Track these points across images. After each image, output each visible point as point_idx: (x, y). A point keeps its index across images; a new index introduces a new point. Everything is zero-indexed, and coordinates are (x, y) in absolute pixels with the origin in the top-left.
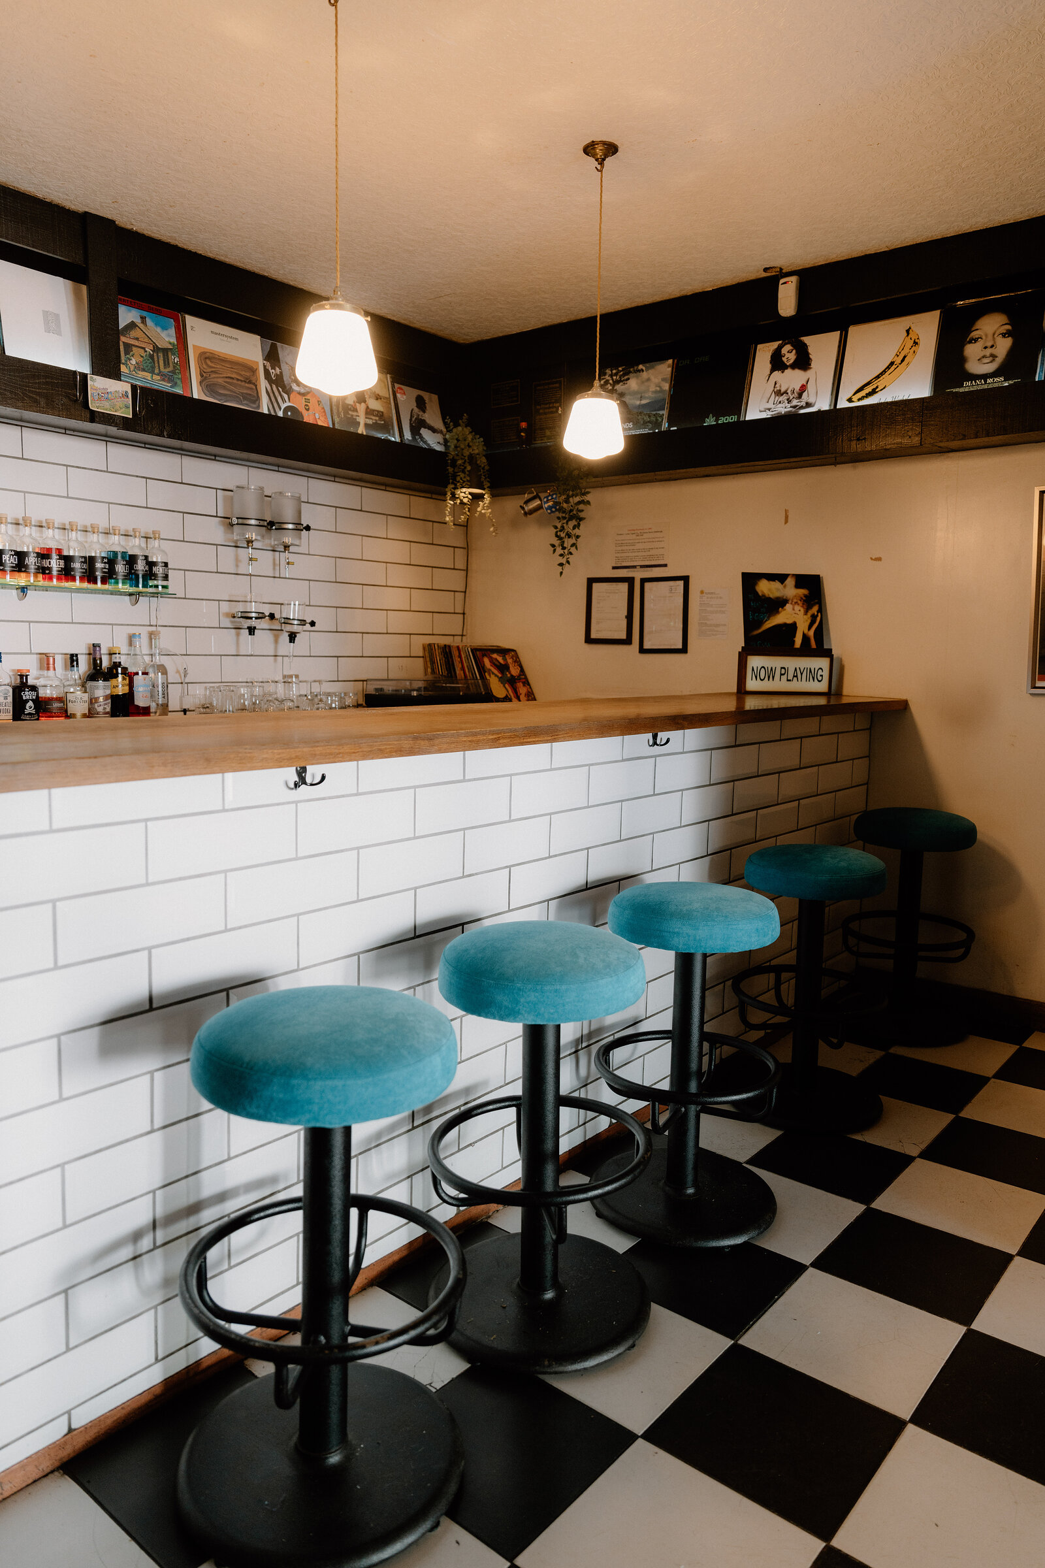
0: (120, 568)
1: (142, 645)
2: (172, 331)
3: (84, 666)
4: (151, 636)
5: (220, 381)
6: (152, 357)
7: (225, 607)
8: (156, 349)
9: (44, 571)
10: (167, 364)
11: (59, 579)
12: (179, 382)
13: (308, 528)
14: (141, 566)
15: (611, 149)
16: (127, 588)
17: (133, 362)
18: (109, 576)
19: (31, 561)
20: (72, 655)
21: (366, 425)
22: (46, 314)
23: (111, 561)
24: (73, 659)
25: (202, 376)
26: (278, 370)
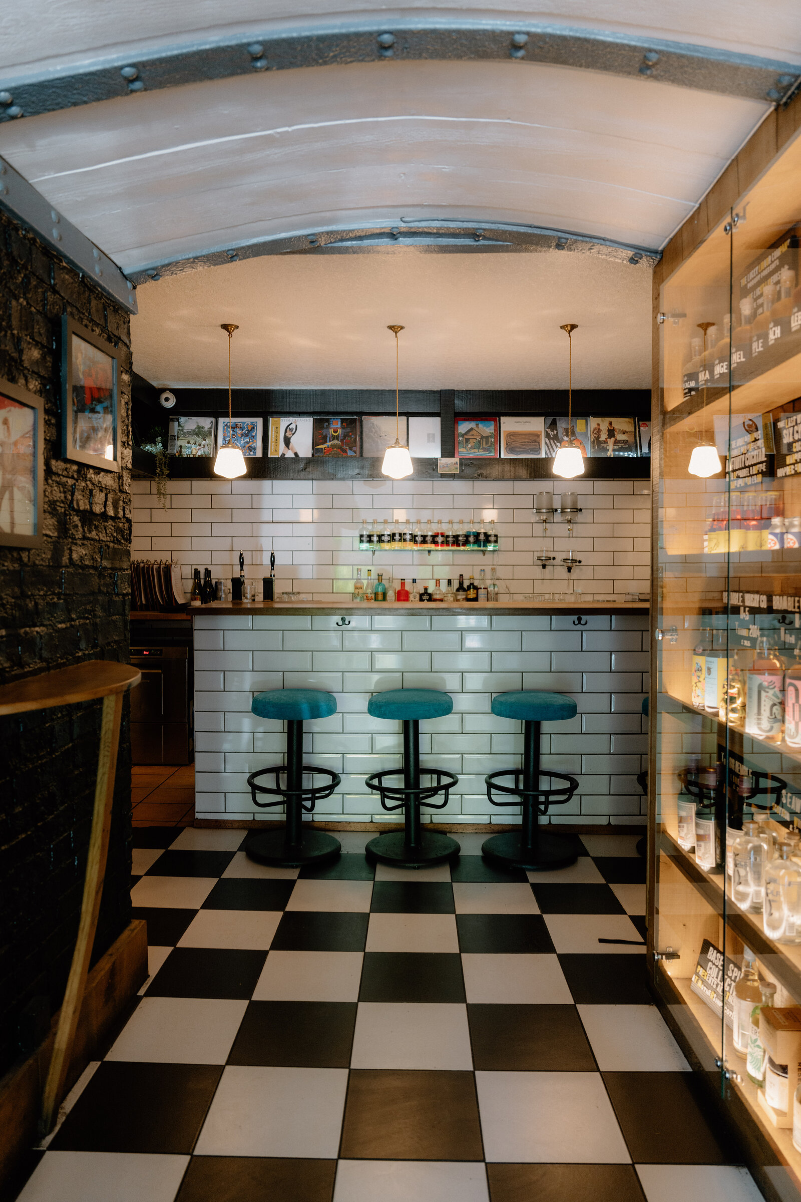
0: (471, 539)
1: (488, 574)
2: (492, 427)
3: (456, 585)
4: (493, 569)
5: (518, 445)
6: (479, 442)
7: (537, 554)
8: (482, 437)
9: (434, 542)
10: (487, 443)
11: (441, 546)
12: (493, 450)
13: (581, 510)
14: (482, 537)
15: (573, 327)
16: (476, 548)
17: (470, 446)
18: (466, 542)
19: (429, 539)
20: (449, 580)
21: (614, 450)
22: (429, 435)
23: (467, 536)
24: (449, 582)
25: (507, 444)
26: (555, 432)
